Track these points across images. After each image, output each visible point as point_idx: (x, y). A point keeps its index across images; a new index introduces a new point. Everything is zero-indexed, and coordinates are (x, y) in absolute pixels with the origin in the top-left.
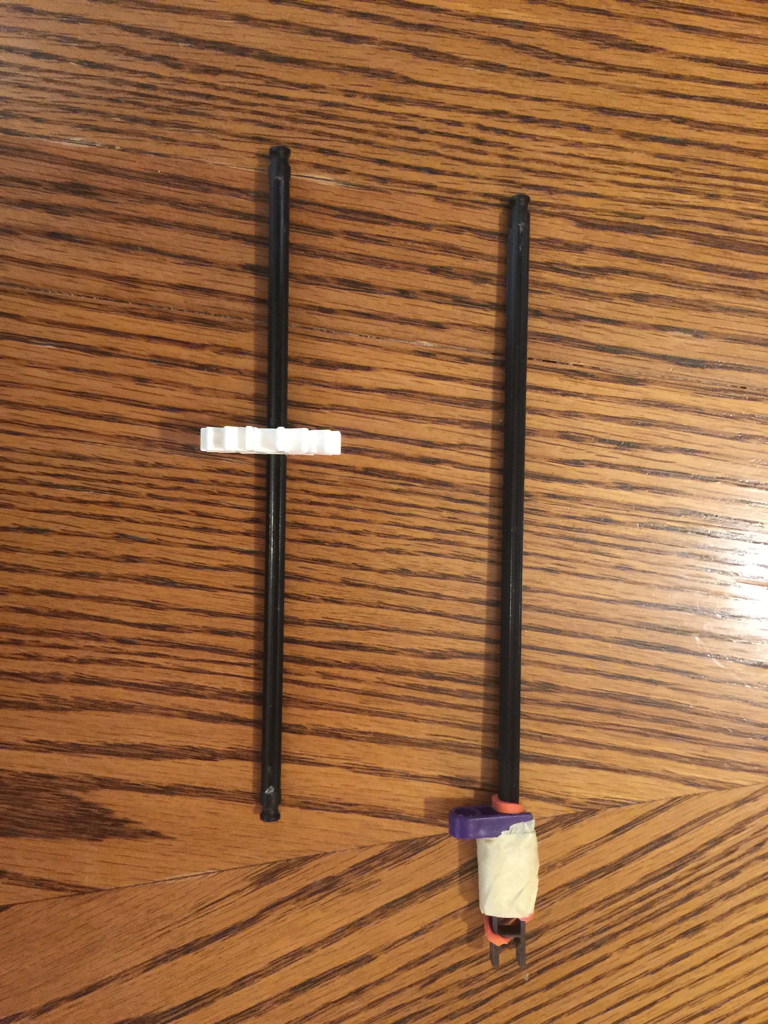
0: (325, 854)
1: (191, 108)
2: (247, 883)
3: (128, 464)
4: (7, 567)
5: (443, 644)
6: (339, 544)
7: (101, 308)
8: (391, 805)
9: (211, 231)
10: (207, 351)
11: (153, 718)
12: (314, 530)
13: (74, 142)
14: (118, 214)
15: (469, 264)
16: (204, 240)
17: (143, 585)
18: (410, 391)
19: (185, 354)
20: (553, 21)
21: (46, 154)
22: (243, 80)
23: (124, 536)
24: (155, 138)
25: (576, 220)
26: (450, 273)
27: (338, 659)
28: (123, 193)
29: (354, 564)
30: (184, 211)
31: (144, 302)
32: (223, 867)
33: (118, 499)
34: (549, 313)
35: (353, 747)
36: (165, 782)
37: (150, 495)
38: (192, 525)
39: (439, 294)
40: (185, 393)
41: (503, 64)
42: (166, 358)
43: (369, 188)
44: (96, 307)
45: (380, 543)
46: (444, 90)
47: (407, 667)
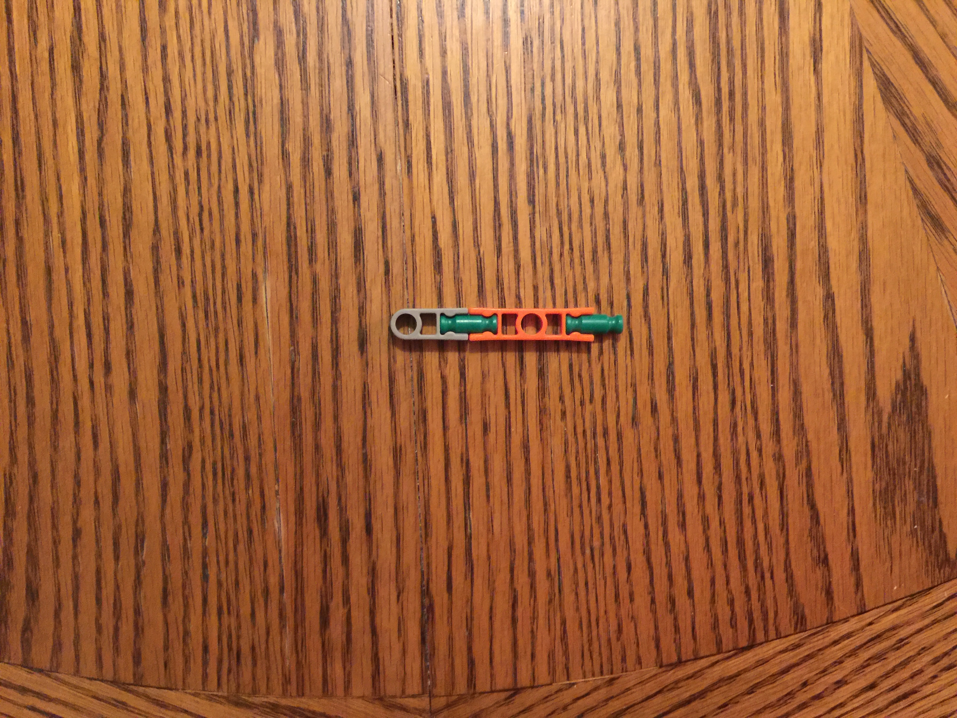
0: (906, 171)
1: (227, 427)
2: (946, 242)
3: (566, 426)
4: (681, 519)
5: (685, 94)
6: (606, 215)
7: (427, 477)
8: (850, 116)
9: (335, 388)
10: (447, 372)
11: (801, 360)
12: (596, 241)
13: (279, 528)
14: (338, 476)
15: (316, 140)
16: (344, 394)
17: (677, 393)
18: (447, 174)
19: (453, 393)
20: (70, 101)
21: (296, 551)
22: (190, 384)
23: (633, 419)
24: (260, 455)
25: (253, 42)
26: (328, 156)
27: (717, 194)
28: (318, 475)
29: (622, 196)
30: (322, 416)
31: (413, 439)
32: (933, 269)
33: (599, 430)
34: (347, 51)
35: (800, 164)
36: (861, 337)
37: (591, 401)
38: (612, 357)
39: (350, 164)
40: (490, 386)
41: (120, 142)
42: (461, 408)
43: (265, 248)
44: (426, 481)
45: (598, 177)
46: (158, 193)
47: (714, 125)
